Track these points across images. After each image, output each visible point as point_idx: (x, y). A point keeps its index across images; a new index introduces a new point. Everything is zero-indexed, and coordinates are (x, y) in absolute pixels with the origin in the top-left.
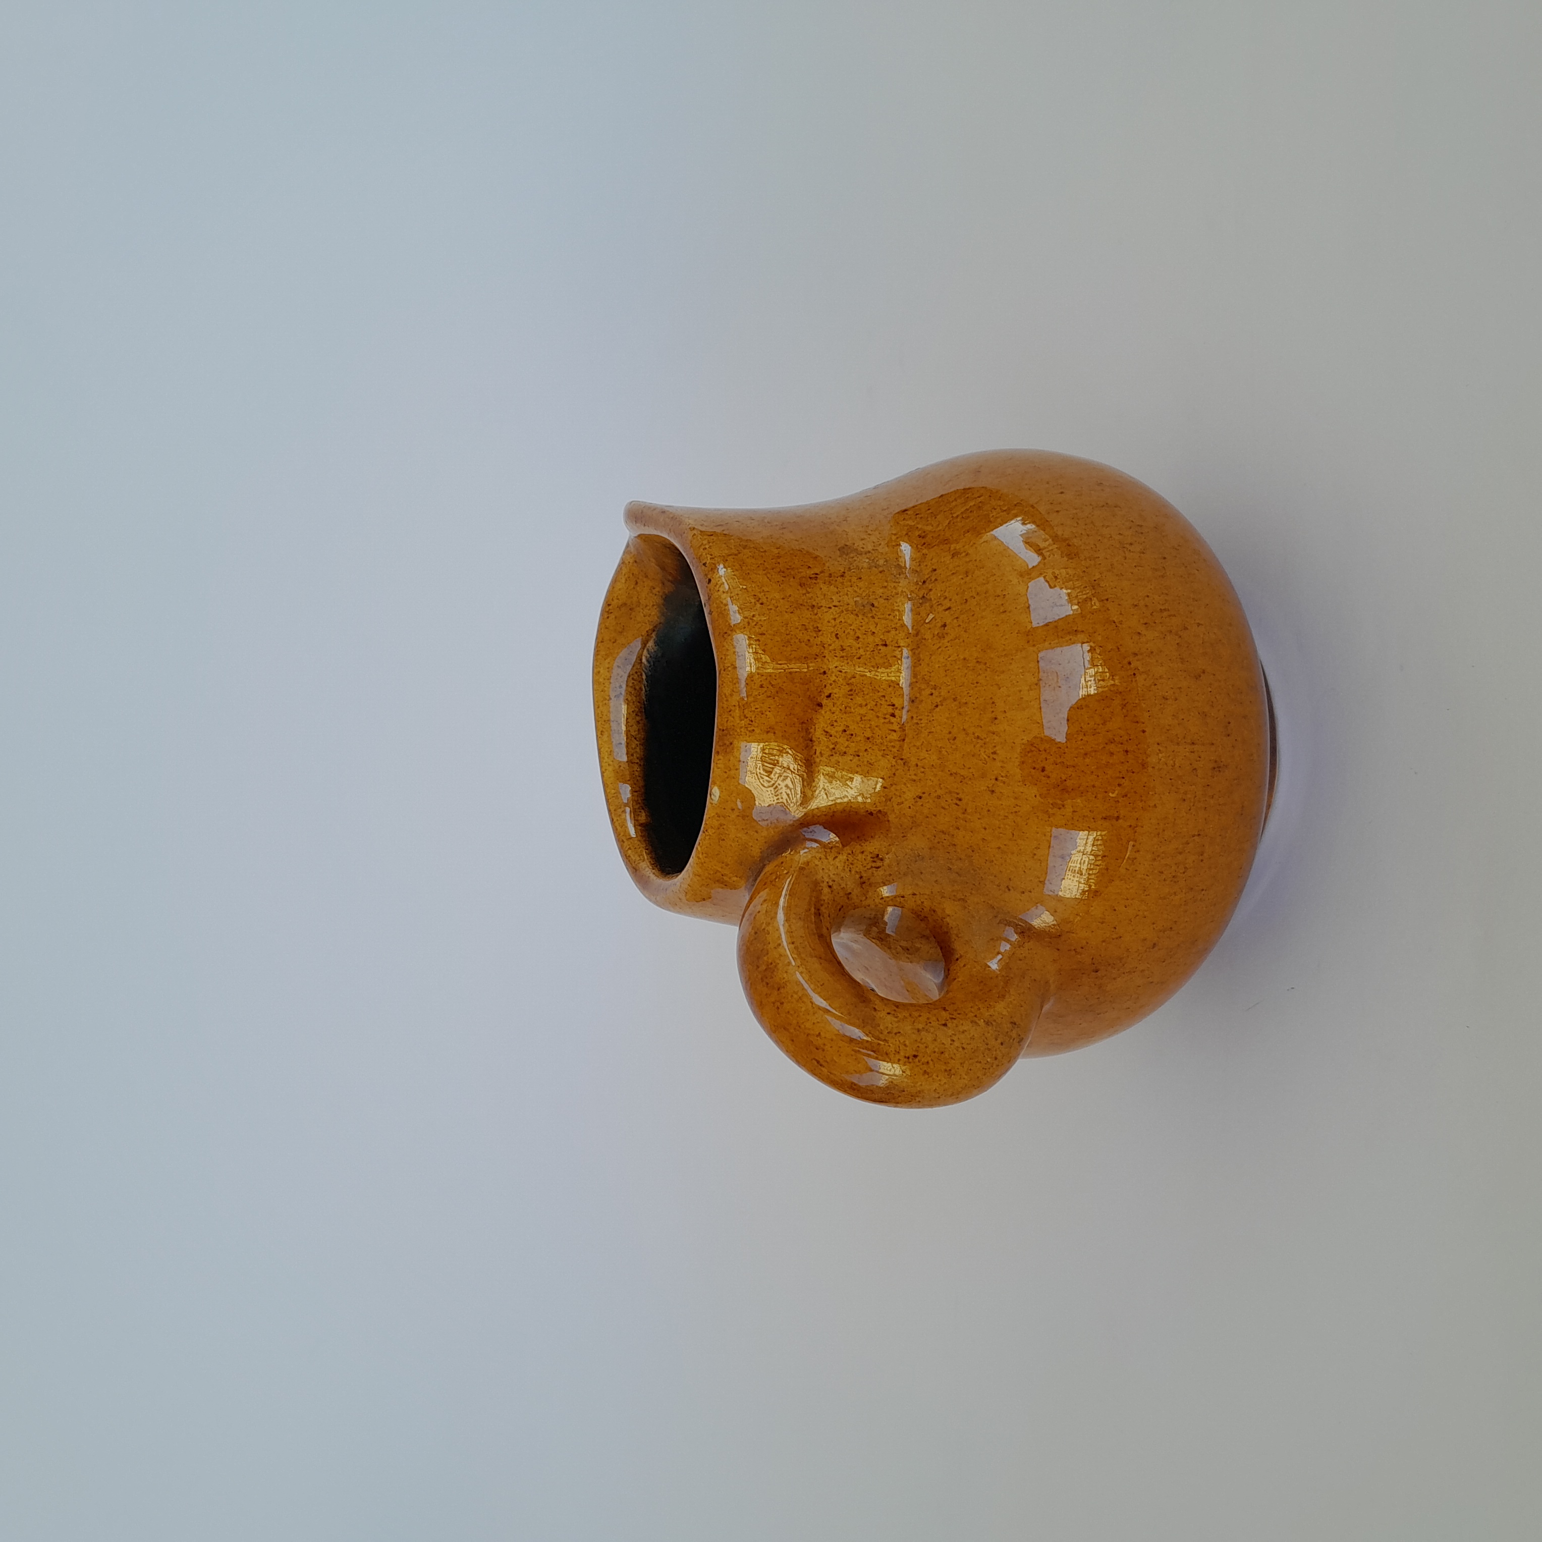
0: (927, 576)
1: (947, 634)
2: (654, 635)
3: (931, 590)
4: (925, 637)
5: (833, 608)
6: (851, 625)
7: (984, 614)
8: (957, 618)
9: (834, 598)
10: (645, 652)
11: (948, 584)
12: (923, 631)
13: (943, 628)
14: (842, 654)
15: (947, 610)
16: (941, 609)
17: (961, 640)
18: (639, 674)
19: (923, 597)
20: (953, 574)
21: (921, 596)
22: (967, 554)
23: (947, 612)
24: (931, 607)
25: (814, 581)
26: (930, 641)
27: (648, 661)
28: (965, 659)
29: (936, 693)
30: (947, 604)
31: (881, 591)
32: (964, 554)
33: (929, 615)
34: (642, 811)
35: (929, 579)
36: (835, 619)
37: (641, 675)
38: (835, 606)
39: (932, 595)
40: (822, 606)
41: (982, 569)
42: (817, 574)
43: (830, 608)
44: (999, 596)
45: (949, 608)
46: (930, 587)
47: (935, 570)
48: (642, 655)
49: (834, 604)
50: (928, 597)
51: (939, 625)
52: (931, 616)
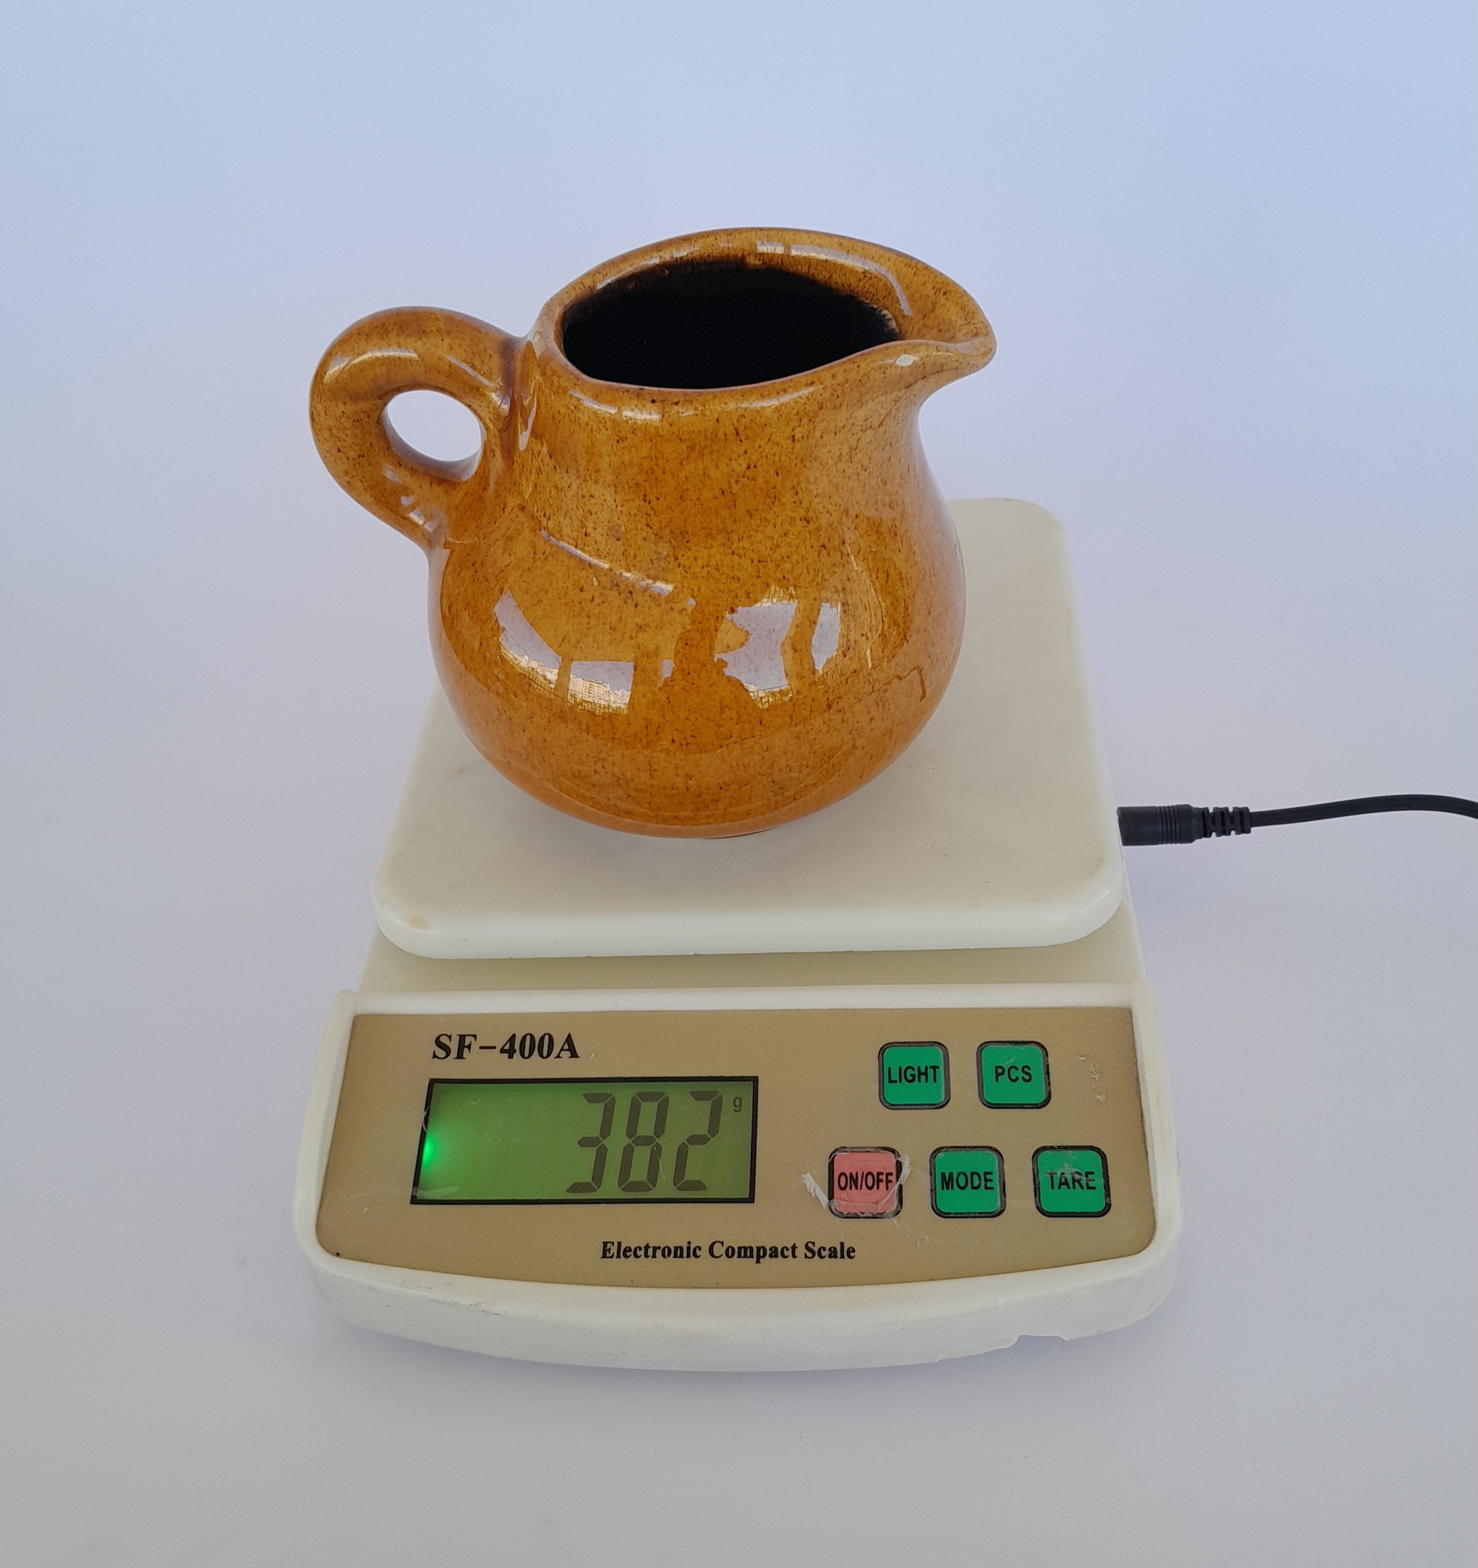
0: (635, 597)
1: (575, 588)
2: (898, 331)
3: (619, 594)
4: (584, 571)
5: (615, 504)
6: (601, 513)
7: (570, 625)
8: (580, 603)
9: (624, 509)
10: (890, 316)
11: (614, 610)
12: (590, 571)
13: (580, 587)
14: (580, 495)
15: (593, 598)
16: (597, 594)
17: (562, 597)
18: (877, 302)
19: (618, 586)
20: (621, 619)
21: (620, 584)
22: (632, 638)
23: (591, 597)
24: (604, 588)
25: (642, 497)
26: (579, 573)
27: (884, 316)
28: (547, 592)
29: (543, 557)
30: (597, 601)
31: (632, 553)
32: (634, 635)
33: (599, 582)
34: (761, 262)
35: (630, 597)
36: (605, 501)
37: (877, 304)
38: (617, 506)
39: (614, 592)
40: (616, 494)
41: (609, 642)
42: (649, 503)
43: (615, 501)
44: (578, 643)
45: (592, 600)
46: (622, 594)
47: (636, 606)
48: (889, 311)
49: (619, 507)
50: (615, 589)
51: (585, 587)
52: (596, 583)
